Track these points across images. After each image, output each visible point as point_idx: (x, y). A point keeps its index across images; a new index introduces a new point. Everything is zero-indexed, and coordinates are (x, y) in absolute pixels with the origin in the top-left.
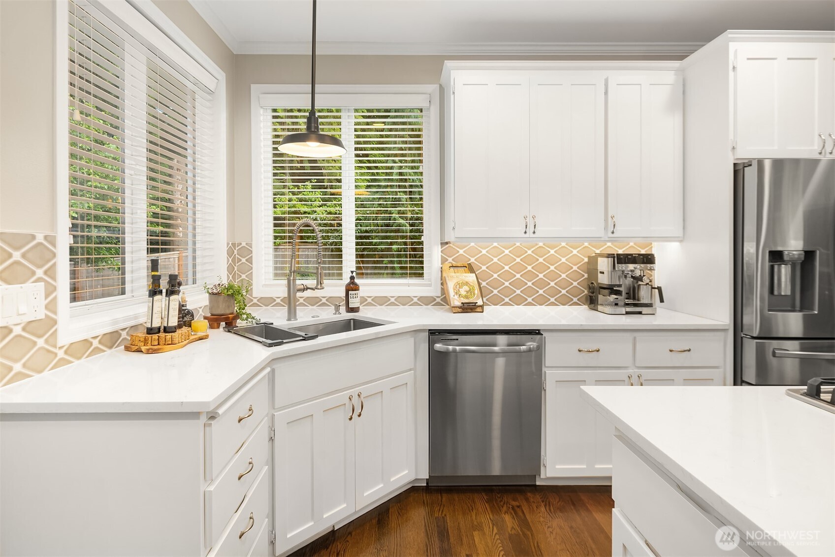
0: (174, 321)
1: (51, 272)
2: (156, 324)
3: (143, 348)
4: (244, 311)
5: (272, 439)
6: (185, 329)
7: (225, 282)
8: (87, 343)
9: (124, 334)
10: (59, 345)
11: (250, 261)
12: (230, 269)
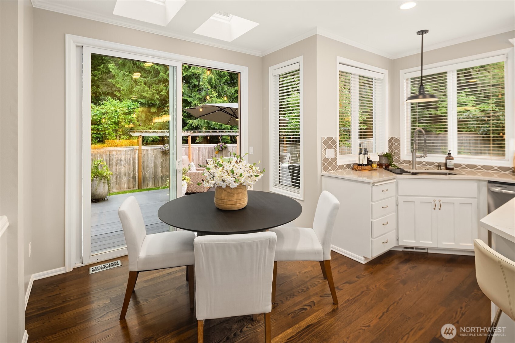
0: (366, 163)
1: (336, 146)
2: (361, 163)
3: (357, 170)
4: (393, 164)
5: (397, 205)
6: (369, 166)
7: (388, 152)
8: (343, 166)
9: (352, 165)
10: (337, 165)
11: (399, 144)
12: (390, 147)
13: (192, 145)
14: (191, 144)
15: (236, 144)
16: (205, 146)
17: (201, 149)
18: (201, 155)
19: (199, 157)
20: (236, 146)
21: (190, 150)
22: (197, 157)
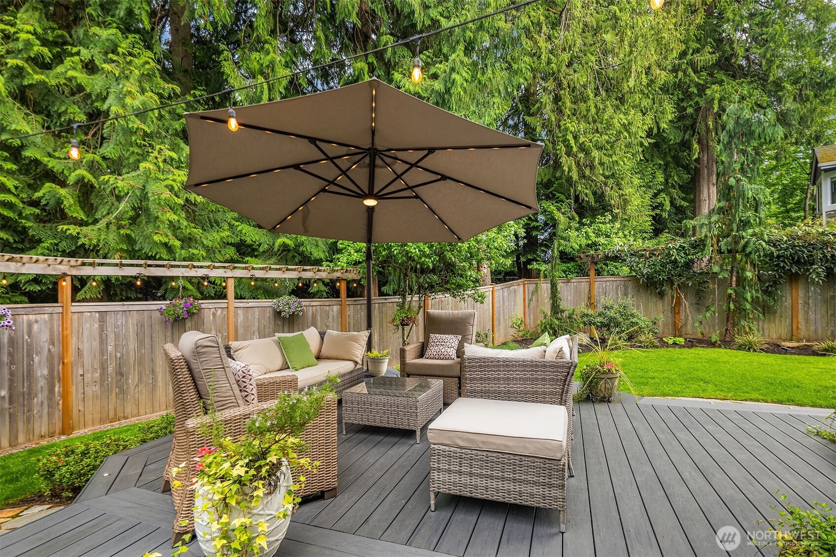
13: (73, 304)
14: (72, 302)
15: (226, 301)
16: (125, 308)
17: (110, 319)
18: (111, 337)
19: (103, 341)
20: (225, 305)
21: (69, 321)
22: (96, 344)
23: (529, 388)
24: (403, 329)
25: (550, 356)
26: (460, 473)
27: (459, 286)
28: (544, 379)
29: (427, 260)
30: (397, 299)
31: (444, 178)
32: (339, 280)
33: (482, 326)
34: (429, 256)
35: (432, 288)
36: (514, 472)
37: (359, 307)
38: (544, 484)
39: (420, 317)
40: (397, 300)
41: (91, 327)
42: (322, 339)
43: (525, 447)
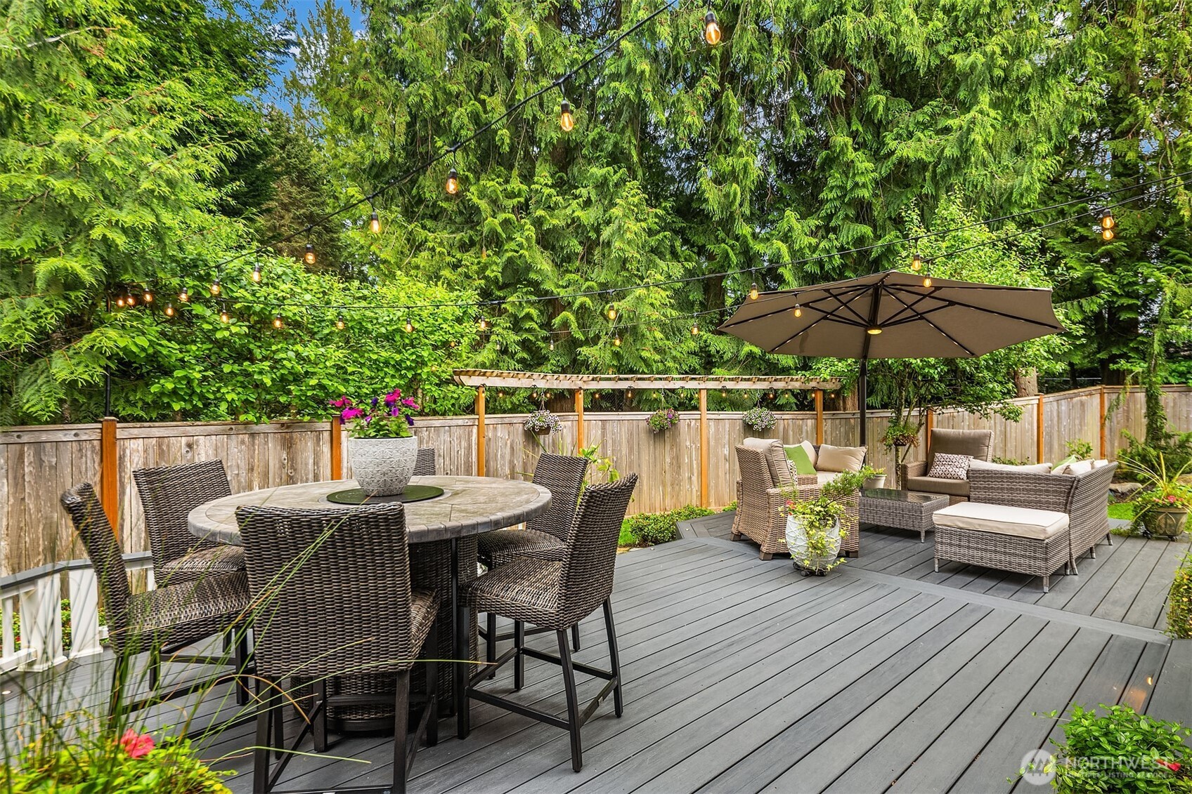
13: (585, 413)
14: (584, 411)
16: (619, 418)
17: (609, 426)
18: (610, 442)
21: (583, 427)
23: (1032, 498)
24: (897, 450)
25: (1058, 471)
26: (960, 546)
27: (979, 399)
28: (1047, 491)
29: (932, 371)
30: (889, 413)
31: (952, 303)
32: (814, 390)
33: (1019, 452)
34: (933, 366)
35: (937, 400)
36: (1005, 547)
37: (838, 421)
38: (1030, 557)
39: (921, 436)
40: (889, 415)
41: (596, 433)
42: (817, 452)
43: (1014, 530)
